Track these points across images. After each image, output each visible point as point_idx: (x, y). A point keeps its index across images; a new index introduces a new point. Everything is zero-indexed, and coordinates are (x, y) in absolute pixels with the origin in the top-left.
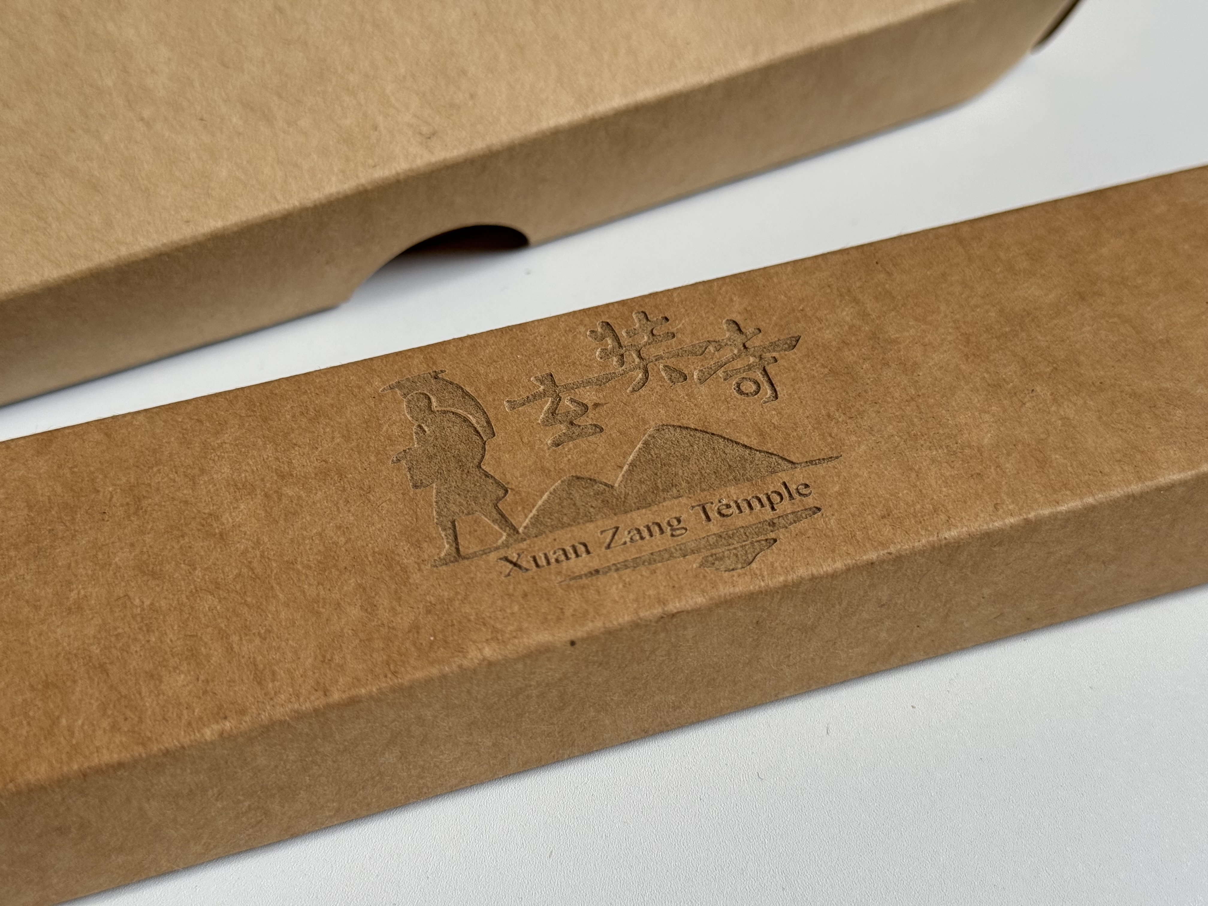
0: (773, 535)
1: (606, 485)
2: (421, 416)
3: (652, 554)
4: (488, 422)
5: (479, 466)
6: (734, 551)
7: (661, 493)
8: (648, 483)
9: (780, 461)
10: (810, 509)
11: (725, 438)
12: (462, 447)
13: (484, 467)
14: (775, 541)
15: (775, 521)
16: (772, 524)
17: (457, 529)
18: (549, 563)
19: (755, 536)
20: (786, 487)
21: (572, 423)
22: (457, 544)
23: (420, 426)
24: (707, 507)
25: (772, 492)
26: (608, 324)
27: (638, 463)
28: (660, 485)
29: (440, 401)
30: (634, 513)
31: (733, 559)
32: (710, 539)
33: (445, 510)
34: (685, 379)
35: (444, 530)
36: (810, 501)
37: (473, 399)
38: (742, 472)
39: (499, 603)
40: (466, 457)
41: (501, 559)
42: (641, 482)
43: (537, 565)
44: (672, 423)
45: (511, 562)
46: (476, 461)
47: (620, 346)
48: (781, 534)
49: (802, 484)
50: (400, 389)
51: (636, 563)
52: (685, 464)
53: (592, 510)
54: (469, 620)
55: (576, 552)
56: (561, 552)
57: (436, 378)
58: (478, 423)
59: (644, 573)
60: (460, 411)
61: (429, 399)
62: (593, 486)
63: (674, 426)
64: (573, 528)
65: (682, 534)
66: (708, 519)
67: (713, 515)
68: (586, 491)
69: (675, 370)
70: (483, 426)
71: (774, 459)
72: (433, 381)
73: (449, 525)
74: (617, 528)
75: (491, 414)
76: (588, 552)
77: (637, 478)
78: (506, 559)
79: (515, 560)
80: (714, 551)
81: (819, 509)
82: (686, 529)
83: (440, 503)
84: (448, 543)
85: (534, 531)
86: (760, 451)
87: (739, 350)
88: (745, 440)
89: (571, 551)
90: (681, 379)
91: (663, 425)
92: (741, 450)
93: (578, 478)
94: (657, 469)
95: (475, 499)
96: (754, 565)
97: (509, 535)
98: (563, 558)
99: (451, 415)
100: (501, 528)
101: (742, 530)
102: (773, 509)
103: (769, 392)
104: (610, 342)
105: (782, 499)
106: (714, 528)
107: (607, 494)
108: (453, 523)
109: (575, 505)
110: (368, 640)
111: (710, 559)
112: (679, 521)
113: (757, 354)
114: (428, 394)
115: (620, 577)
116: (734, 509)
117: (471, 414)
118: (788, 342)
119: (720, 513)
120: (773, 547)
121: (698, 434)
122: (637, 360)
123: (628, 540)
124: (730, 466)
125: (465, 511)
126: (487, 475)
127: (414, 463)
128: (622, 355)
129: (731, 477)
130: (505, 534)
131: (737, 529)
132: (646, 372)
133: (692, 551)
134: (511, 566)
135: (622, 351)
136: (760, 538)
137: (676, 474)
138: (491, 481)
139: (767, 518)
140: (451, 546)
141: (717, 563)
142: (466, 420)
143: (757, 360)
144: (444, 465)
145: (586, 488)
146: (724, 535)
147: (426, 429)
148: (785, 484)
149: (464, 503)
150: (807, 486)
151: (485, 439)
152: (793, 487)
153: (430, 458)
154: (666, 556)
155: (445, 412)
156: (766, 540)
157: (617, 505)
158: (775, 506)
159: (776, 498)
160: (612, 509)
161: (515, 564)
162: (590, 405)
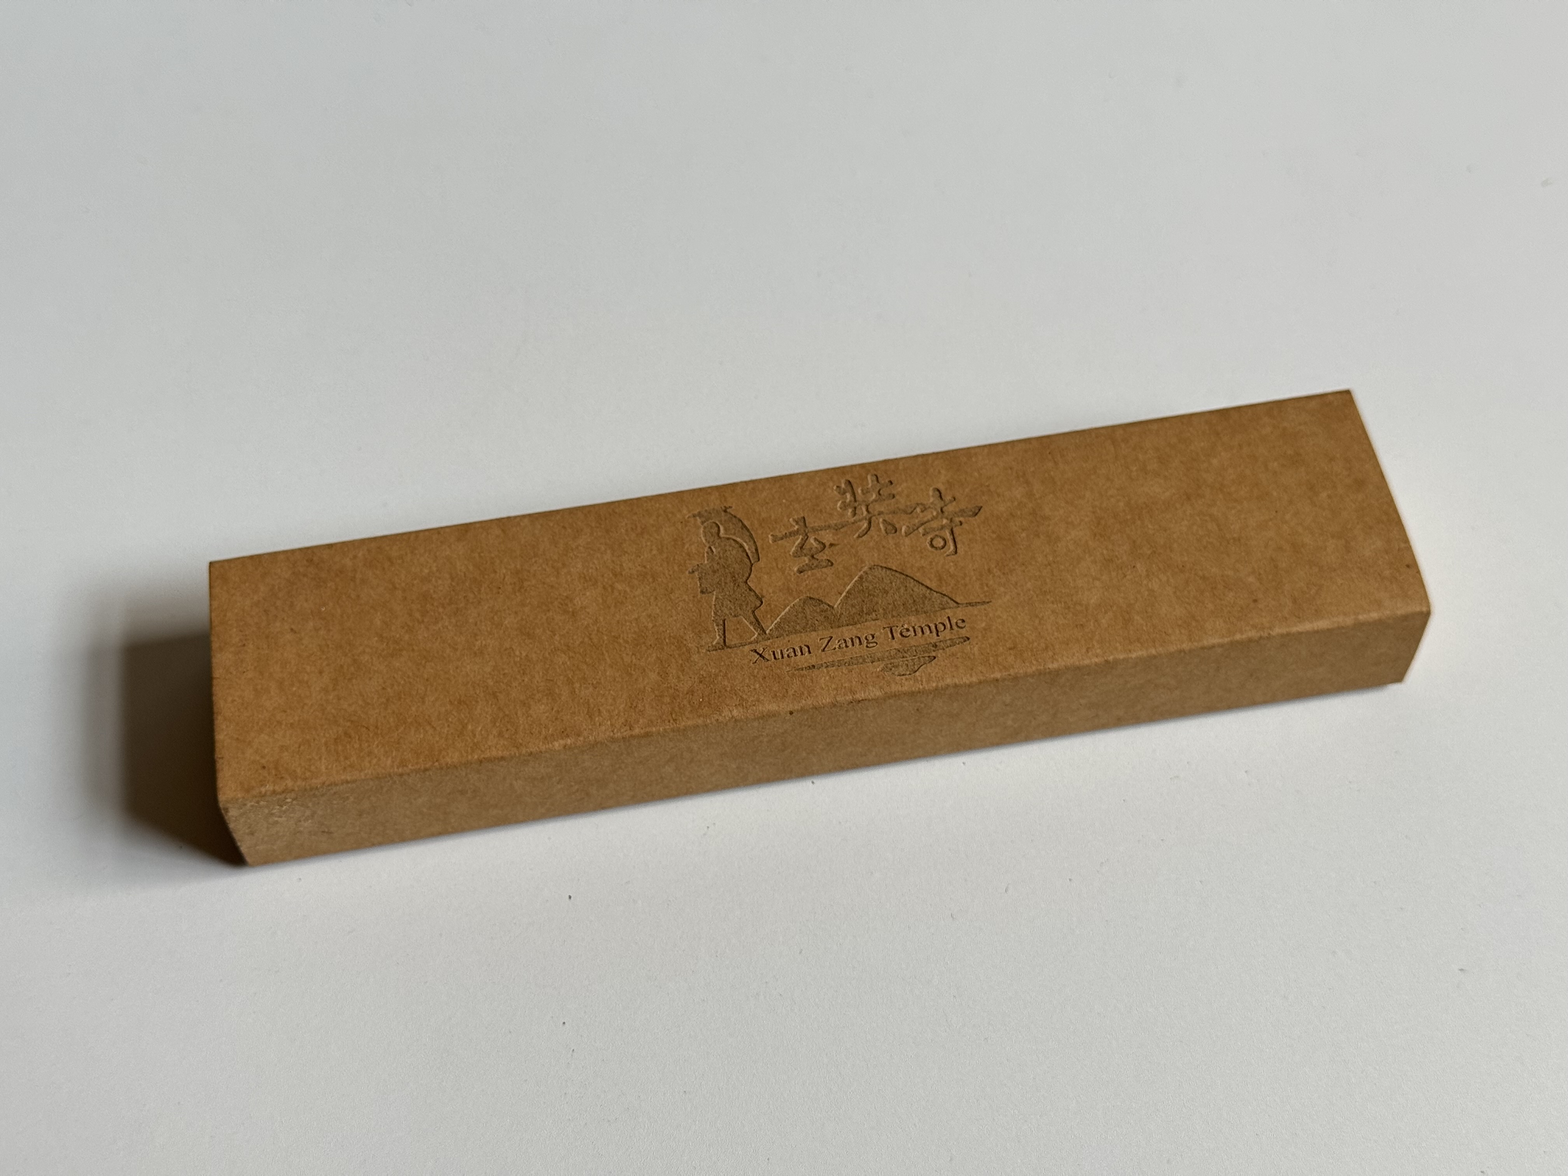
0: (934, 654)
1: (829, 605)
2: (712, 540)
3: (851, 658)
4: (757, 550)
5: (746, 582)
6: (906, 662)
7: (864, 615)
8: (857, 607)
9: (949, 601)
10: (962, 638)
11: (914, 580)
12: (736, 566)
13: (749, 583)
14: (935, 658)
15: (937, 644)
16: (935, 646)
17: (726, 626)
18: (783, 657)
19: (922, 653)
20: (949, 621)
21: (813, 557)
22: (725, 637)
23: (710, 548)
24: (894, 629)
25: (939, 623)
26: (849, 482)
27: (853, 591)
28: (865, 610)
29: (725, 529)
30: (844, 628)
31: (905, 667)
32: (892, 652)
33: (720, 611)
34: (896, 532)
35: (717, 625)
36: (964, 632)
37: (748, 530)
38: (922, 606)
39: (747, 681)
40: (738, 574)
41: (752, 651)
42: (853, 606)
43: (775, 658)
44: (881, 564)
45: (758, 654)
46: (744, 578)
47: (855, 501)
48: (939, 654)
49: (960, 620)
50: (700, 518)
51: (840, 663)
52: (885, 595)
53: (816, 622)
54: (726, 691)
55: (801, 651)
56: (792, 650)
57: (725, 511)
58: (749, 549)
59: (844, 671)
60: (738, 539)
61: (719, 528)
62: (820, 605)
63: (881, 567)
64: (802, 634)
65: (874, 647)
66: (893, 638)
67: (897, 635)
68: (815, 608)
69: (890, 524)
70: (752, 552)
71: (946, 598)
72: (723, 514)
73: (721, 622)
74: (831, 638)
75: (758, 544)
76: (810, 652)
77: (850, 602)
78: (755, 651)
79: (761, 653)
80: (892, 661)
81: (968, 639)
82: (877, 644)
83: (717, 606)
84: (719, 635)
85: (775, 634)
86: (937, 592)
87: (938, 513)
88: (928, 583)
89: (799, 651)
90: (893, 531)
91: (875, 565)
92: (924, 589)
93: (811, 598)
94: (865, 597)
95: (741, 606)
96: (917, 674)
97: (759, 634)
98: (793, 654)
99: (732, 541)
100: (755, 629)
101: (914, 648)
102: (938, 635)
103: (952, 548)
104: (849, 496)
105: (945, 628)
106: (895, 645)
107: (829, 613)
108: (724, 621)
109: (806, 618)
110: (661, 697)
111: (890, 666)
112: (873, 637)
113: (950, 517)
114: (719, 524)
115: (828, 672)
116: (912, 633)
117: (746, 542)
118: (973, 510)
119: (901, 634)
120: (933, 662)
121: (897, 575)
122: (865, 513)
123: (837, 646)
124: (914, 601)
125: (733, 614)
126: (751, 589)
127: (703, 574)
128: (855, 508)
129: (913, 609)
130: (757, 634)
131: (911, 647)
132: (870, 523)
133: (878, 659)
134: (758, 656)
135: (856, 504)
136: (925, 655)
137: (877, 603)
138: (753, 593)
139: (933, 641)
140: (721, 637)
141: (893, 669)
142: (741, 546)
143: (949, 522)
144: (723, 579)
145: (815, 606)
146: (901, 651)
147: (714, 550)
148: (949, 618)
149: (733, 607)
150: (963, 621)
151: (752, 562)
152: (954, 621)
153: (714, 572)
154: (861, 661)
155: (728, 539)
156: (929, 657)
157: (834, 621)
158: (939, 634)
159: (941, 627)
160: (830, 623)
161: (761, 655)
162: (827, 544)
